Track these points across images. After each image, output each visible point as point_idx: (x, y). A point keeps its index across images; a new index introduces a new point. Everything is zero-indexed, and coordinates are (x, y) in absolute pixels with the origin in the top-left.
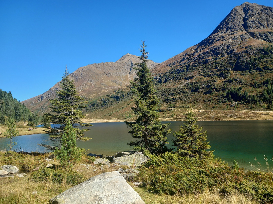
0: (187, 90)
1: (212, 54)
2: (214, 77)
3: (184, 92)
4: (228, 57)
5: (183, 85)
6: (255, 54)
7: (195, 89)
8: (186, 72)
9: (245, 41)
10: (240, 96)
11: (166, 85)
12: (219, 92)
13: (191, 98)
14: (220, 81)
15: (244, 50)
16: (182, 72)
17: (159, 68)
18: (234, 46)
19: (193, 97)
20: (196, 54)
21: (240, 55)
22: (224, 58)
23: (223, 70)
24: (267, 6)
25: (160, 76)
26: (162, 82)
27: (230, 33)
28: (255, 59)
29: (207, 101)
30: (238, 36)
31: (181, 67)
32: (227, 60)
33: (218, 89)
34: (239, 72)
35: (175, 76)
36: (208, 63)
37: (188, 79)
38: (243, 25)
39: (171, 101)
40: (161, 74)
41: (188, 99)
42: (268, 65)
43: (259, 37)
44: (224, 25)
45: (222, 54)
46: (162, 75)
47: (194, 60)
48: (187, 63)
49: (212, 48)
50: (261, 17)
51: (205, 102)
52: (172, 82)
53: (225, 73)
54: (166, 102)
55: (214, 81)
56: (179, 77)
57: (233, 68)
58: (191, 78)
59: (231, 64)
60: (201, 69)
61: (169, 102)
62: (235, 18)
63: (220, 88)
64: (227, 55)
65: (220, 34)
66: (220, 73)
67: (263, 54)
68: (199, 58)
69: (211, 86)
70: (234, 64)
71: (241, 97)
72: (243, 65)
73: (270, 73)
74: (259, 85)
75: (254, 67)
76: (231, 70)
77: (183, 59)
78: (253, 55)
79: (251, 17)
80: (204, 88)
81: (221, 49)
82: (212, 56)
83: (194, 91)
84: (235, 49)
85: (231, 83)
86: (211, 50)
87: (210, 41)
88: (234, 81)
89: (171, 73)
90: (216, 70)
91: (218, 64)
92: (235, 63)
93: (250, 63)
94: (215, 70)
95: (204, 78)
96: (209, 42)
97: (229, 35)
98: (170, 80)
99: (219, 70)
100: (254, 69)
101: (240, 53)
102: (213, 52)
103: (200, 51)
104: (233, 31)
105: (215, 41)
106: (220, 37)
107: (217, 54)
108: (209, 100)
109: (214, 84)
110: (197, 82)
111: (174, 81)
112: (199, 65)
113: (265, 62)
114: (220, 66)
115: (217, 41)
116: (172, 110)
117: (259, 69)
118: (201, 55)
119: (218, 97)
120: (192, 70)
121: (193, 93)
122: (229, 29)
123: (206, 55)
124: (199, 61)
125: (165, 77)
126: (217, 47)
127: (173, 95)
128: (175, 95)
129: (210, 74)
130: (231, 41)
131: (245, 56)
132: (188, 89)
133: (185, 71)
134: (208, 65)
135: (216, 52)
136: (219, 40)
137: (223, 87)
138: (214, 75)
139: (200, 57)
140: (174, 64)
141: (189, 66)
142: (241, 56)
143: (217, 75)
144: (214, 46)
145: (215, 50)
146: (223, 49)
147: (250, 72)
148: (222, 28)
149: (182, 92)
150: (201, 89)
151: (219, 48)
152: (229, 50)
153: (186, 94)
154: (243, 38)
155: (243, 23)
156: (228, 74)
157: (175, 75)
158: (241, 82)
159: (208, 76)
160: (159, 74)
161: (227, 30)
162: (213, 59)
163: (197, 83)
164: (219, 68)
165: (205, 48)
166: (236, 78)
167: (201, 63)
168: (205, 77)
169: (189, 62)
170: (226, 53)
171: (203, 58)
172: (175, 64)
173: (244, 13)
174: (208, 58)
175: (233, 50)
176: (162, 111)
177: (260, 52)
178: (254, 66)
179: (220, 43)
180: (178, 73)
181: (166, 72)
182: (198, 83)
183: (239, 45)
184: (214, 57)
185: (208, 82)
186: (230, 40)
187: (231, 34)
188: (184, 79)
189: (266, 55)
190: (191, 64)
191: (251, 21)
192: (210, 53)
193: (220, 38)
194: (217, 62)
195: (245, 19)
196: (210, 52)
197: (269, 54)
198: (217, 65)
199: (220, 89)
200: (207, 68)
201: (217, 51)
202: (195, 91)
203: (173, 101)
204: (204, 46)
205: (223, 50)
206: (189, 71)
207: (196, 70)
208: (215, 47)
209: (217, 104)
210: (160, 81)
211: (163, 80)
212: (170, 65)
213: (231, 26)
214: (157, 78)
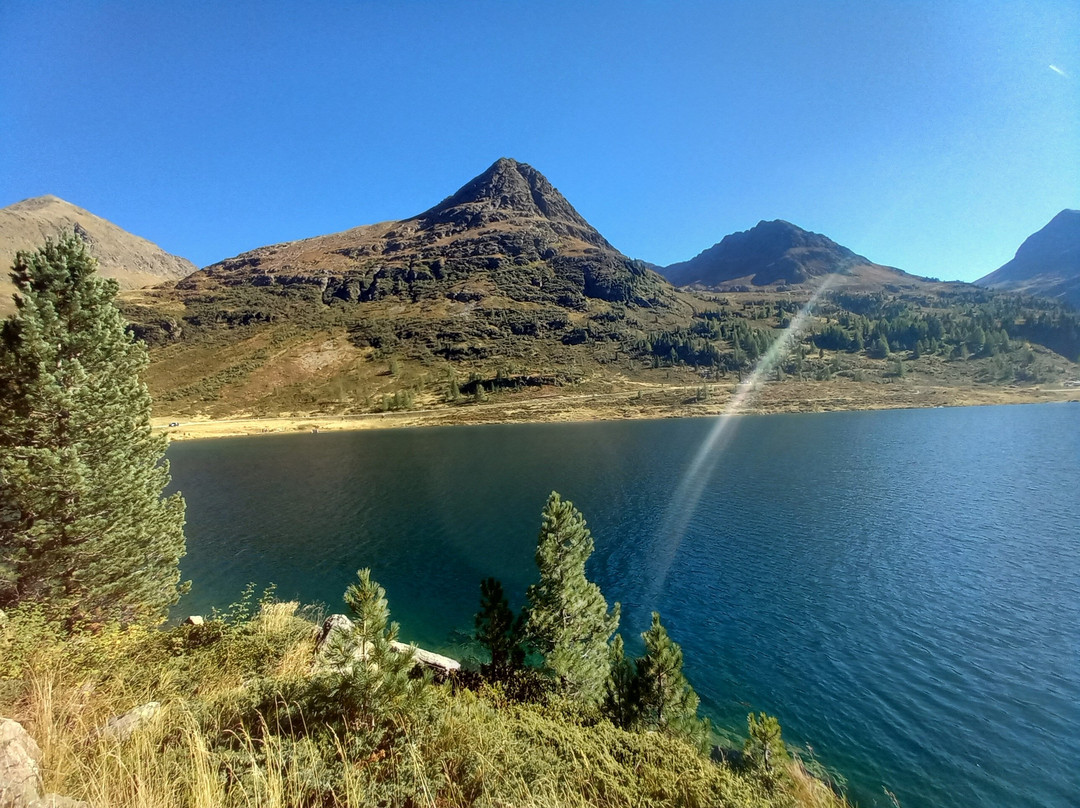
0: (495, 328)
1: (499, 247)
2: (551, 305)
3: (491, 334)
4: (549, 263)
5: (466, 313)
6: (619, 270)
7: (526, 327)
8: (435, 279)
9: (567, 239)
11: (380, 307)
14: (575, 317)
15: (584, 254)
16: (420, 278)
18: (548, 243)
20: (438, 240)
21: (584, 264)
25: (332, 279)
26: (351, 298)
27: (518, 212)
28: (626, 281)
31: (406, 265)
34: (602, 301)
35: (401, 287)
36: (502, 269)
37: (463, 298)
38: (536, 203)
40: (329, 271)
42: (653, 296)
44: (491, 189)
45: (528, 254)
46: (341, 277)
47: (447, 254)
48: (421, 256)
49: (492, 235)
52: (399, 301)
53: (573, 300)
54: (453, 360)
55: (559, 313)
56: (419, 291)
57: (584, 290)
58: (477, 297)
59: (575, 282)
60: (488, 279)
61: (465, 360)
62: (512, 182)
64: (541, 259)
65: (491, 207)
66: (556, 297)
68: (462, 252)
69: (565, 324)
70: (580, 281)
72: (607, 288)
75: (630, 297)
76: (580, 293)
77: (393, 247)
78: (615, 269)
79: (546, 193)
80: (547, 328)
81: (522, 241)
82: (501, 252)
84: (557, 250)
86: (493, 239)
87: (469, 217)
89: (376, 276)
91: (533, 274)
92: (583, 280)
93: (619, 286)
94: (532, 286)
95: (517, 302)
96: (466, 219)
97: (515, 216)
98: (383, 293)
99: (545, 290)
100: (632, 301)
101: (582, 261)
102: (502, 243)
103: (448, 235)
104: (522, 210)
105: (484, 219)
106: (494, 214)
107: (516, 251)
109: (567, 321)
110: (512, 309)
111: (409, 301)
112: (473, 269)
114: (544, 282)
117: (641, 303)
118: (463, 244)
120: (456, 278)
121: (526, 339)
122: (509, 202)
123: (481, 247)
124: (467, 259)
125: (357, 284)
126: (507, 235)
127: (455, 337)
128: (465, 338)
129: (529, 295)
130: (538, 231)
131: (600, 269)
132: (496, 326)
133: (432, 278)
134: (504, 273)
135: (508, 246)
136: (493, 219)
138: (544, 299)
139: (466, 250)
140: (362, 252)
141: (436, 265)
142: (588, 265)
143: (552, 300)
147: (629, 307)
148: (489, 195)
149: (481, 331)
150: (540, 329)
152: (543, 248)
153: (506, 340)
155: (535, 200)
156: (580, 301)
157: (398, 284)
159: (527, 299)
160: (323, 273)
161: (504, 202)
162: (510, 260)
163: (514, 312)
165: (462, 230)
167: (477, 264)
168: (518, 300)
169: (430, 255)
170: (538, 254)
171: (475, 253)
172: (367, 254)
173: (526, 180)
174: (494, 257)
175: (553, 251)
179: (503, 227)
180: (409, 280)
181: (347, 269)
182: (518, 313)
183: (561, 244)
184: (509, 256)
185: (547, 315)
186: (532, 226)
187: (522, 215)
188: (450, 296)
190: (443, 263)
191: (551, 202)
192: (495, 246)
193: (497, 217)
195: (536, 194)
196: (490, 243)
198: (532, 278)
200: (506, 279)
201: (512, 243)
202: (525, 333)
204: (454, 226)
206: (450, 279)
207: (471, 279)
210: (342, 293)
211: (354, 291)
212: (346, 253)
213: (513, 196)
214: (319, 283)
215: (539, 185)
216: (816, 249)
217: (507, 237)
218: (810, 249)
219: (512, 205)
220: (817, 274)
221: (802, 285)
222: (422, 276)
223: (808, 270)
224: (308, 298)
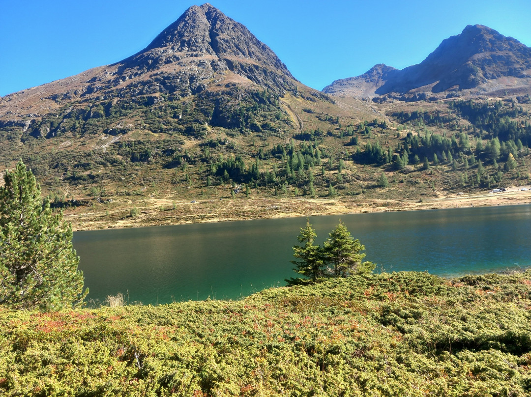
0: (120, 157)
1: (160, 87)
2: (176, 135)
3: (113, 162)
4: (195, 98)
5: (107, 146)
6: (245, 100)
7: (141, 156)
8: (104, 117)
9: (221, 74)
10: (244, 173)
11: (56, 143)
12: (195, 164)
13: (136, 174)
14: (189, 144)
15: (223, 88)
16: (93, 117)
17: (23, 100)
18: (202, 79)
19: (139, 173)
20: (121, 83)
21: (219, 97)
22: (187, 99)
23: (190, 121)
24: (237, 22)
25: (34, 121)
26: (41, 136)
27: (190, 53)
28: (248, 110)
29: (178, 183)
30: (206, 62)
31: (89, 106)
32: (194, 103)
33: (193, 160)
34: (222, 129)
35: (78, 125)
36: (156, 105)
37: (114, 133)
38: (209, 43)
39: (84, 180)
40: (35, 115)
41: (130, 177)
42: (268, 121)
43: (241, 72)
44: (175, 35)
45: (182, 90)
46: (40, 119)
47: (121, 95)
48: (102, 98)
49: (158, 76)
50: (238, 37)
51: (174, 183)
52: (72, 136)
53: (197, 129)
54: (73, 184)
55: (179, 141)
56: (89, 128)
57: (210, 120)
58: (124, 131)
59: (206, 113)
60: (141, 115)
61: (81, 184)
62: (194, 26)
63: (195, 157)
64: (191, 94)
65: (170, 51)
66: (185, 127)
67: (257, 101)
68: (132, 92)
69: (176, 151)
70: (210, 113)
71: (246, 175)
72: (228, 117)
73: (274, 135)
74: (265, 155)
75: (247, 123)
76: (206, 123)
77: (90, 90)
78: (241, 100)
79: (222, 33)
80: (159, 155)
81: (179, 80)
82: (161, 91)
83: (138, 161)
84: (206, 86)
85: (215, 149)
86: (157, 80)
87: (150, 62)
88: (219, 145)
89: (65, 117)
90: (176, 120)
91: (177, 108)
92: (212, 112)
93: (239, 115)
94: (172, 119)
95: (153, 134)
96: (148, 63)
97: (187, 57)
98: (64, 131)
99: (180, 122)
100: (246, 127)
101: (218, 95)
102: (163, 83)
103: (130, 78)
104: (194, 51)
105: (160, 62)
106: (170, 57)
107: (172, 89)
108: (183, 181)
109: (180, 148)
110: (142, 140)
111: (78, 136)
112: (134, 107)
113: (262, 116)
114: (183, 115)
115: (166, 63)
116: (108, 200)
117: (255, 128)
118: (136, 86)
119: (198, 174)
120: (118, 115)
121: (136, 165)
122: (186, 45)
123: (146, 87)
124: (133, 98)
125: (49, 125)
126: (170, 75)
127: (85, 166)
128: (91, 167)
129: (165, 127)
130: (197, 69)
131: (229, 101)
132: (122, 155)
133: (102, 116)
134: (155, 109)
135: (168, 85)
136: (168, 62)
137: (201, 156)
138: (174, 130)
139: (135, 91)
140: (66, 97)
141: (110, 105)
142: (221, 99)
143: (180, 131)
144: (162, 73)
145: (167, 81)
146: (183, 82)
147: (242, 132)
148: (172, 41)
149: (108, 161)
150: (154, 156)
151: (174, 77)
152: (195, 84)
153: (121, 167)
154: (216, 67)
155: (210, 40)
156: (202, 130)
157: (77, 123)
158: (232, 148)
159: (161, 130)
160: (29, 116)
161: (182, 45)
162: (164, 97)
163: (141, 143)
164: (180, 117)
165: (141, 73)
166: (223, 141)
167: (139, 103)
168: (155, 132)
169: (109, 96)
170: (190, 90)
171: (141, 93)
172: (69, 98)
173: (209, 22)
174: (154, 95)
175: (202, 87)
176: (80, 205)
177: (253, 98)
178: (246, 121)
179: (173, 69)
180: (85, 119)
181: (47, 112)
182: (143, 143)
183: (212, 79)
184: (166, 94)
185: (166, 144)
186: (193, 65)
187: (192, 56)
188: (106, 132)
189: (262, 105)
190: (115, 103)
191: (224, 40)
192: (157, 86)
193: (171, 60)
194: (176, 105)
195: (213, 35)
196: (155, 83)
197: (266, 103)
198: (175, 112)
199: (197, 159)
200: (155, 114)
201: (170, 83)
202: (140, 160)
203: (91, 180)
204: (138, 70)
205: (184, 84)
206: (114, 117)
207: (129, 115)
208: (165, 75)
209: (203, 188)
210: (35, 133)
211: (45, 130)
212: (54, 98)
213: (190, 40)
214: (23, 125)
215: (218, 26)
216: (500, 53)
217: (168, 78)
218: (494, 53)
219: (188, 47)
220: (493, 78)
221: (473, 90)
222: (97, 115)
223: (485, 75)
224: (11, 138)
